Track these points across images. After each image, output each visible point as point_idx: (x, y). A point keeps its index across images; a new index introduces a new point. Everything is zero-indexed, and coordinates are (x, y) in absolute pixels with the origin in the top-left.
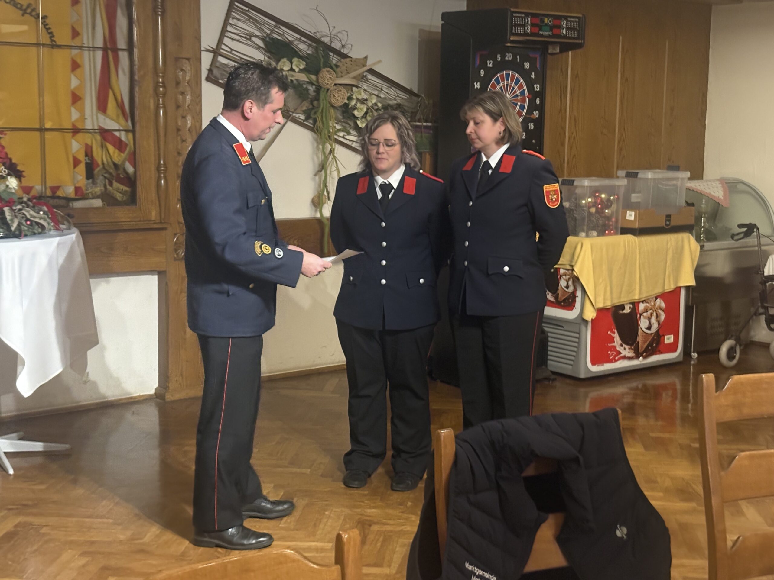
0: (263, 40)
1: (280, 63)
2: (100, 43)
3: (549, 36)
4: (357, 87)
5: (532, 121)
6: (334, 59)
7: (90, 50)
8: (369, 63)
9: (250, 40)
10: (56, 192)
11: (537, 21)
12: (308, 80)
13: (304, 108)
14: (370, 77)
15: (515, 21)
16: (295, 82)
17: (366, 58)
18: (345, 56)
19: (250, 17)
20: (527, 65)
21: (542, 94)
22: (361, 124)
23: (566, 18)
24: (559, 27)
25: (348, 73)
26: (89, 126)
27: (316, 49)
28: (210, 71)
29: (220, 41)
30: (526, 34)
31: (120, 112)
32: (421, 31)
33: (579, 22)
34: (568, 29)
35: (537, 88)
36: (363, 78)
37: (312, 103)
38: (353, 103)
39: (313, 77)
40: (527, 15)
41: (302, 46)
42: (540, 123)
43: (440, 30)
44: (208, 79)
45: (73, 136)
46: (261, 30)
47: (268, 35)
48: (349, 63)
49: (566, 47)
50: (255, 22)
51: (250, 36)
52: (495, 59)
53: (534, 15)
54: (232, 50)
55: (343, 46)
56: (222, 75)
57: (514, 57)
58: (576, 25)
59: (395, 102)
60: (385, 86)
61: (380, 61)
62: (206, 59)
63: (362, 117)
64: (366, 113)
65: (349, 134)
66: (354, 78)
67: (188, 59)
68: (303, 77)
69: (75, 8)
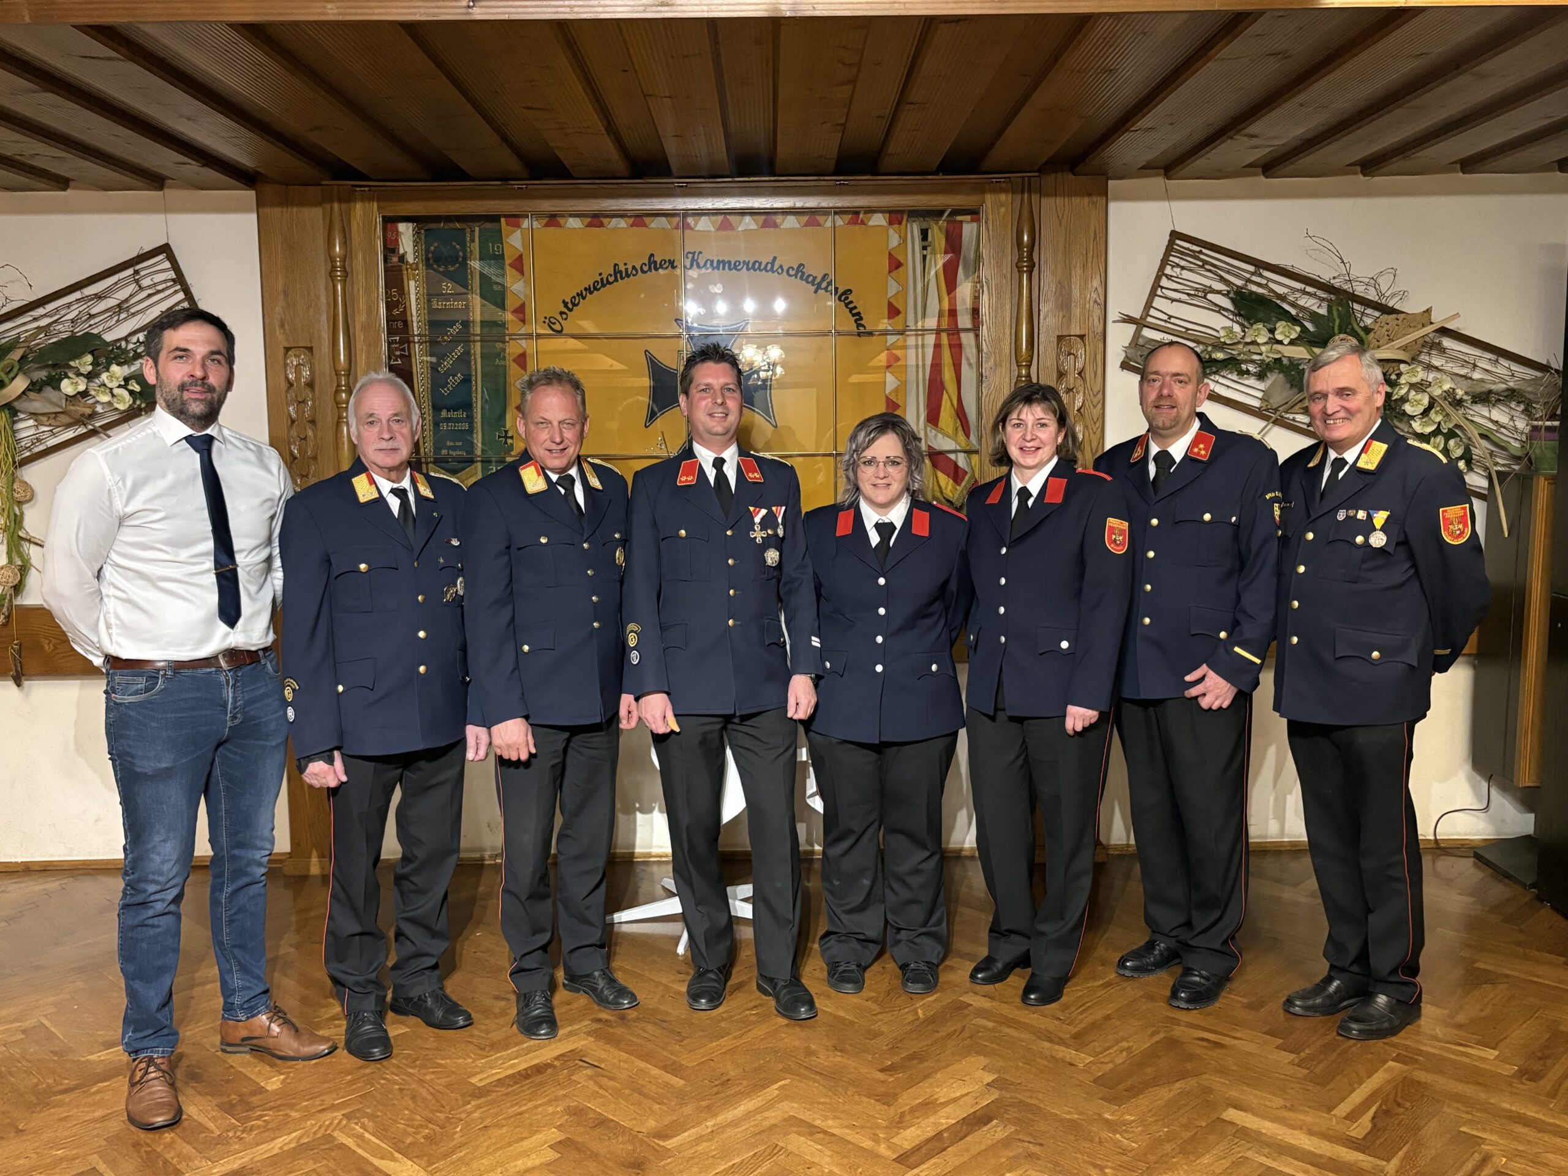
0: (1231, 296)
1: (1255, 331)
2: (932, 323)
4: (1413, 363)
6: (1366, 316)
7: (917, 335)
8: (1438, 317)
9: (1205, 297)
14: (1447, 343)
16: (1285, 361)
17: (1428, 311)
18: (1392, 311)
19: (1205, 262)
25: (1391, 340)
27: (1332, 303)
28: (1127, 352)
29: (1149, 305)
31: (958, 423)
38: (1402, 391)
41: (1305, 302)
44: (1122, 366)
46: (1222, 280)
47: (1239, 287)
48: (1398, 322)
50: (1215, 268)
51: (1205, 292)
54: (1170, 317)
55: (1382, 295)
59: (1507, 386)
62: (1119, 336)
63: (1423, 415)
64: (1429, 408)
67: (1080, 337)
68: (1300, 353)
69: (894, 274)
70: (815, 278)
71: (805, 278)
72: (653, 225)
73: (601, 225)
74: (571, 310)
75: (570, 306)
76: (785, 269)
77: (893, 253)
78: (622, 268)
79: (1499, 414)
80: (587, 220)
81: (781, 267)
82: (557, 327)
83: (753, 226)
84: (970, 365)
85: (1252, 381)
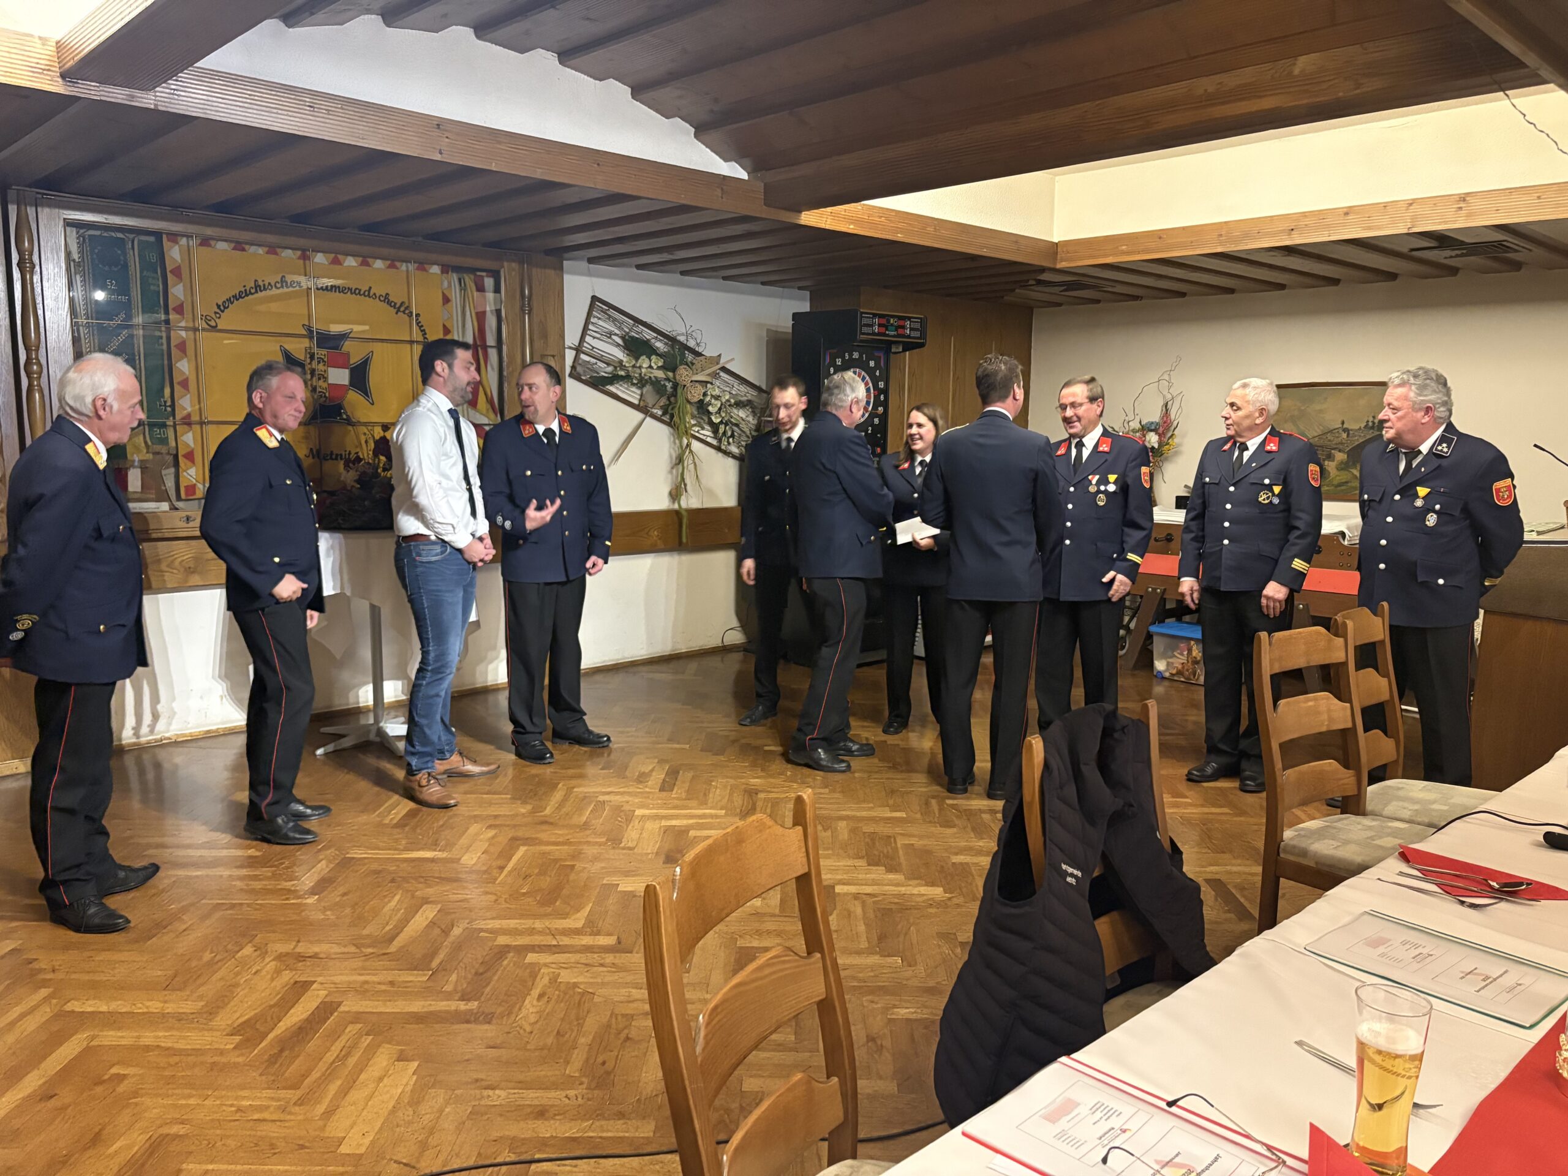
0: (623, 338)
1: (640, 361)
2: (469, 340)
3: (894, 336)
4: (712, 384)
5: (877, 416)
6: (690, 357)
8: (722, 361)
9: (610, 337)
11: (884, 321)
12: (664, 377)
13: (662, 404)
14: (722, 374)
15: (865, 321)
16: (653, 379)
17: (720, 356)
18: (699, 354)
19: (610, 316)
20: (872, 364)
21: (885, 392)
22: (716, 420)
23: (909, 318)
24: (903, 327)
25: (703, 370)
27: (672, 347)
28: (573, 367)
29: (582, 339)
30: (874, 334)
31: (489, 406)
32: (768, 330)
33: (921, 322)
34: (911, 329)
35: (881, 385)
36: (715, 375)
37: (669, 399)
38: (708, 399)
39: (670, 374)
40: (875, 315)
41: (659, 345)
42: (884, 417)
43: (790, 331)
44: (571, 375)
46: (620, 328)
47: (627, 333)
48: (704, 361)
49: (909, 347)
50: (615, 320)
51: (610, 334)
52: (843, 358)
53: (881, 316)
54: (593, 348)
55: (698, 345)
56: (584, 371)
57: (861, 356)
58: (918, 326)
59: (745, 398)
60: (736, 383)
61: (733, 359)
62: (570, 356)
63: (716, 413)
64: (720, 409)
65: (703, 429)
66: (709, 375)
67: (553, 356)
68: (660, 374)
69: (446, 306)
70: (395, 304)
71: (389, 303)
72: (283, 255)
73: (243, 250)
74: (223, 311)
75: (222, 308)
76: (377, 296)
77: (445, 292)
78: (261, 283)
79: (742, 413)
80: (233, 245)
81: (375, 294)
82: (213, 323)
83: (354, 264)
84: (493, 369)
85: (634, 389)
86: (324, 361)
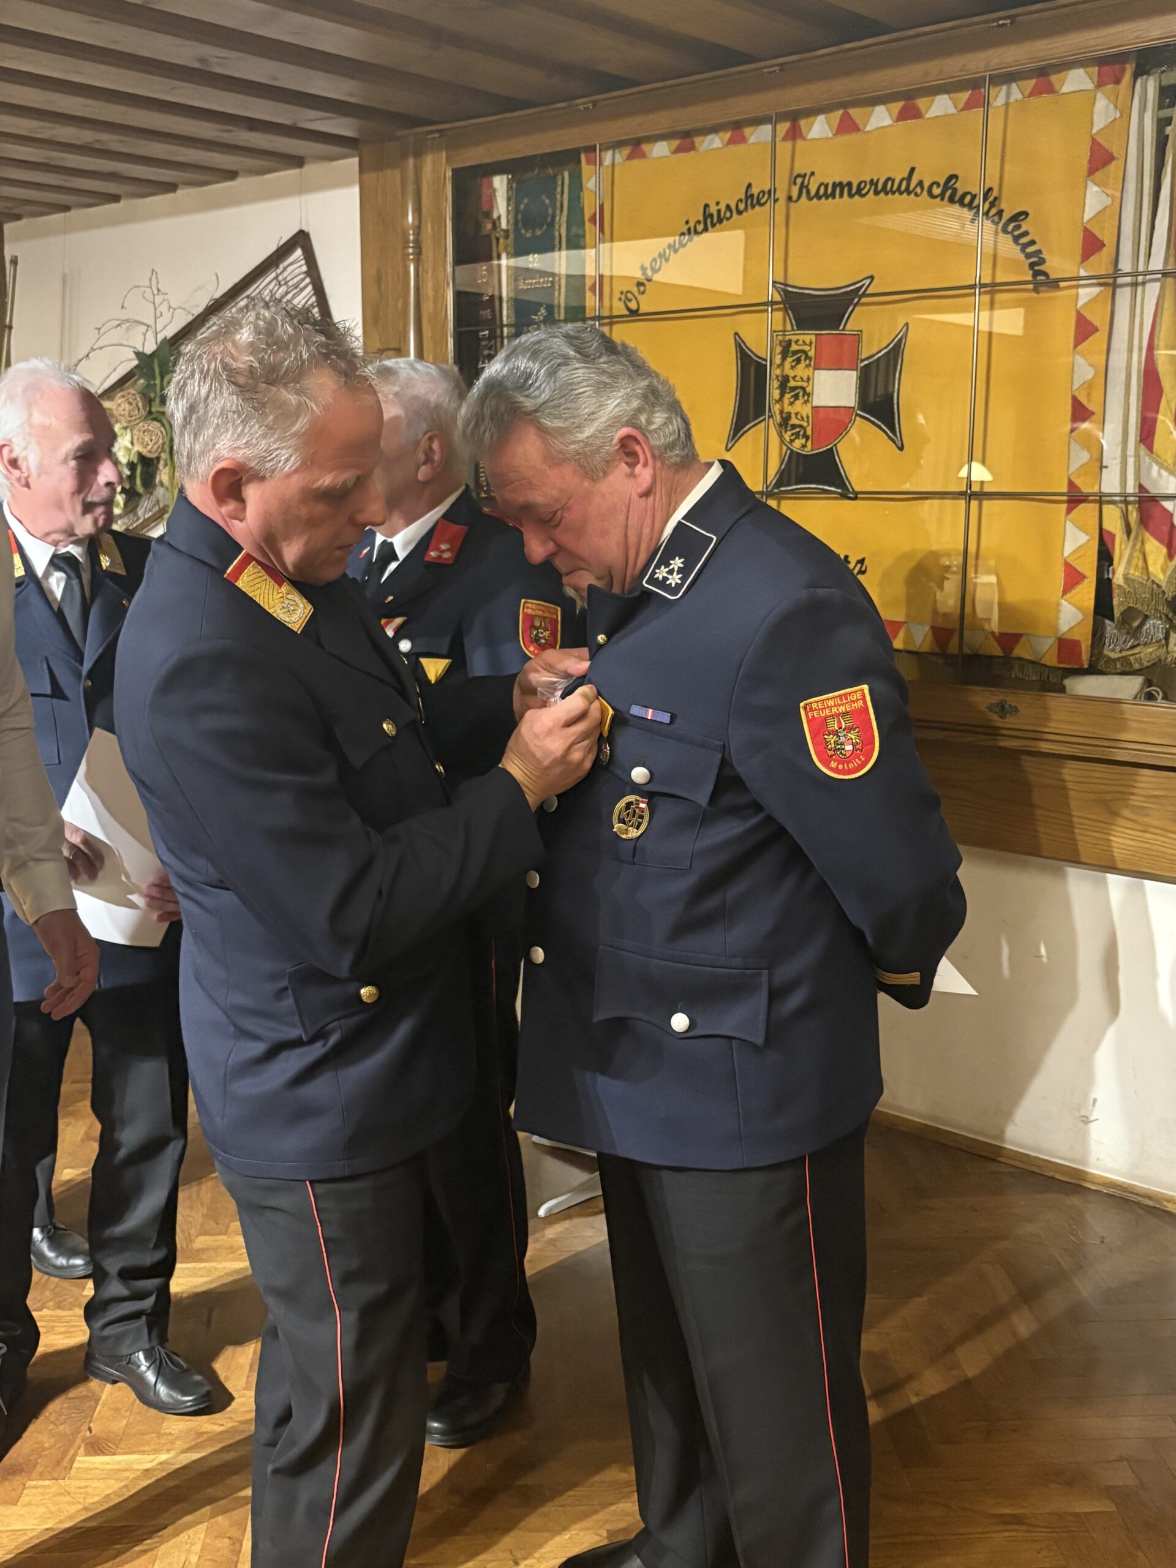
2: (1158, 261)
7: (1135, 284)
10: (1011, 651)
26: (1110, 483)
45: (1069, 511)
69: (1099, 175)
70: (974, 197)
71: (958, 199)
72: (755, 138)
73: (692, 147)
74: (649, 279)
75: (650, 273)
76: (926, 185)
77: (1099, 138)
78: (713, 209)
80: (676, 143)
81: (920, 184)
82: (633, 305)
86: (807, 357)
